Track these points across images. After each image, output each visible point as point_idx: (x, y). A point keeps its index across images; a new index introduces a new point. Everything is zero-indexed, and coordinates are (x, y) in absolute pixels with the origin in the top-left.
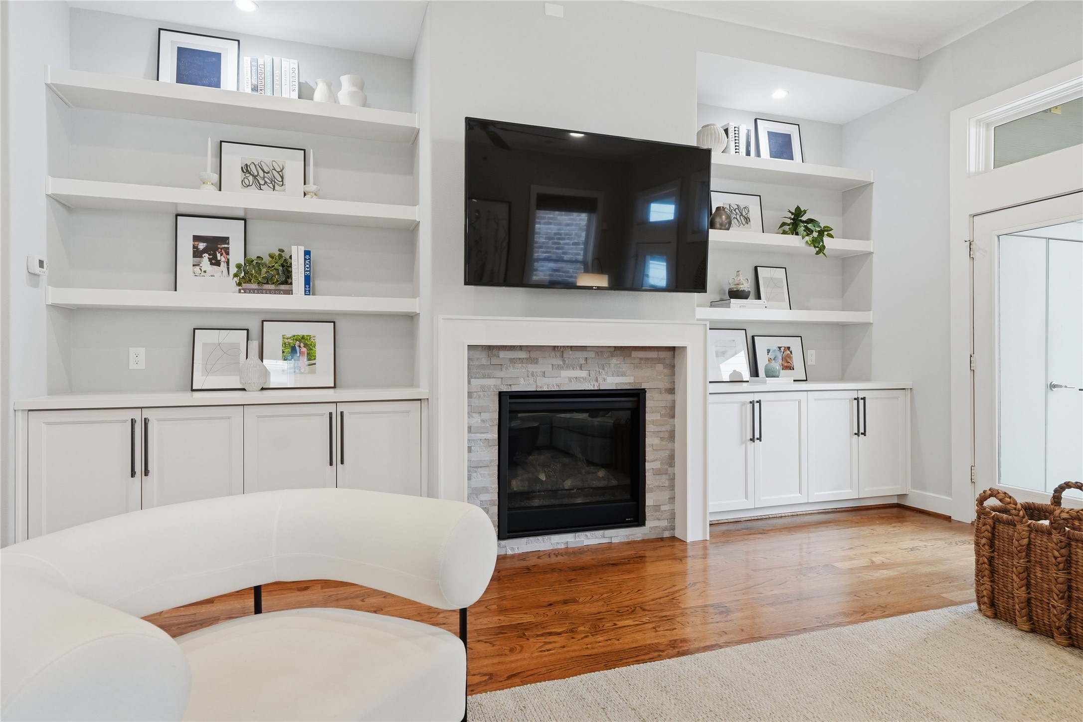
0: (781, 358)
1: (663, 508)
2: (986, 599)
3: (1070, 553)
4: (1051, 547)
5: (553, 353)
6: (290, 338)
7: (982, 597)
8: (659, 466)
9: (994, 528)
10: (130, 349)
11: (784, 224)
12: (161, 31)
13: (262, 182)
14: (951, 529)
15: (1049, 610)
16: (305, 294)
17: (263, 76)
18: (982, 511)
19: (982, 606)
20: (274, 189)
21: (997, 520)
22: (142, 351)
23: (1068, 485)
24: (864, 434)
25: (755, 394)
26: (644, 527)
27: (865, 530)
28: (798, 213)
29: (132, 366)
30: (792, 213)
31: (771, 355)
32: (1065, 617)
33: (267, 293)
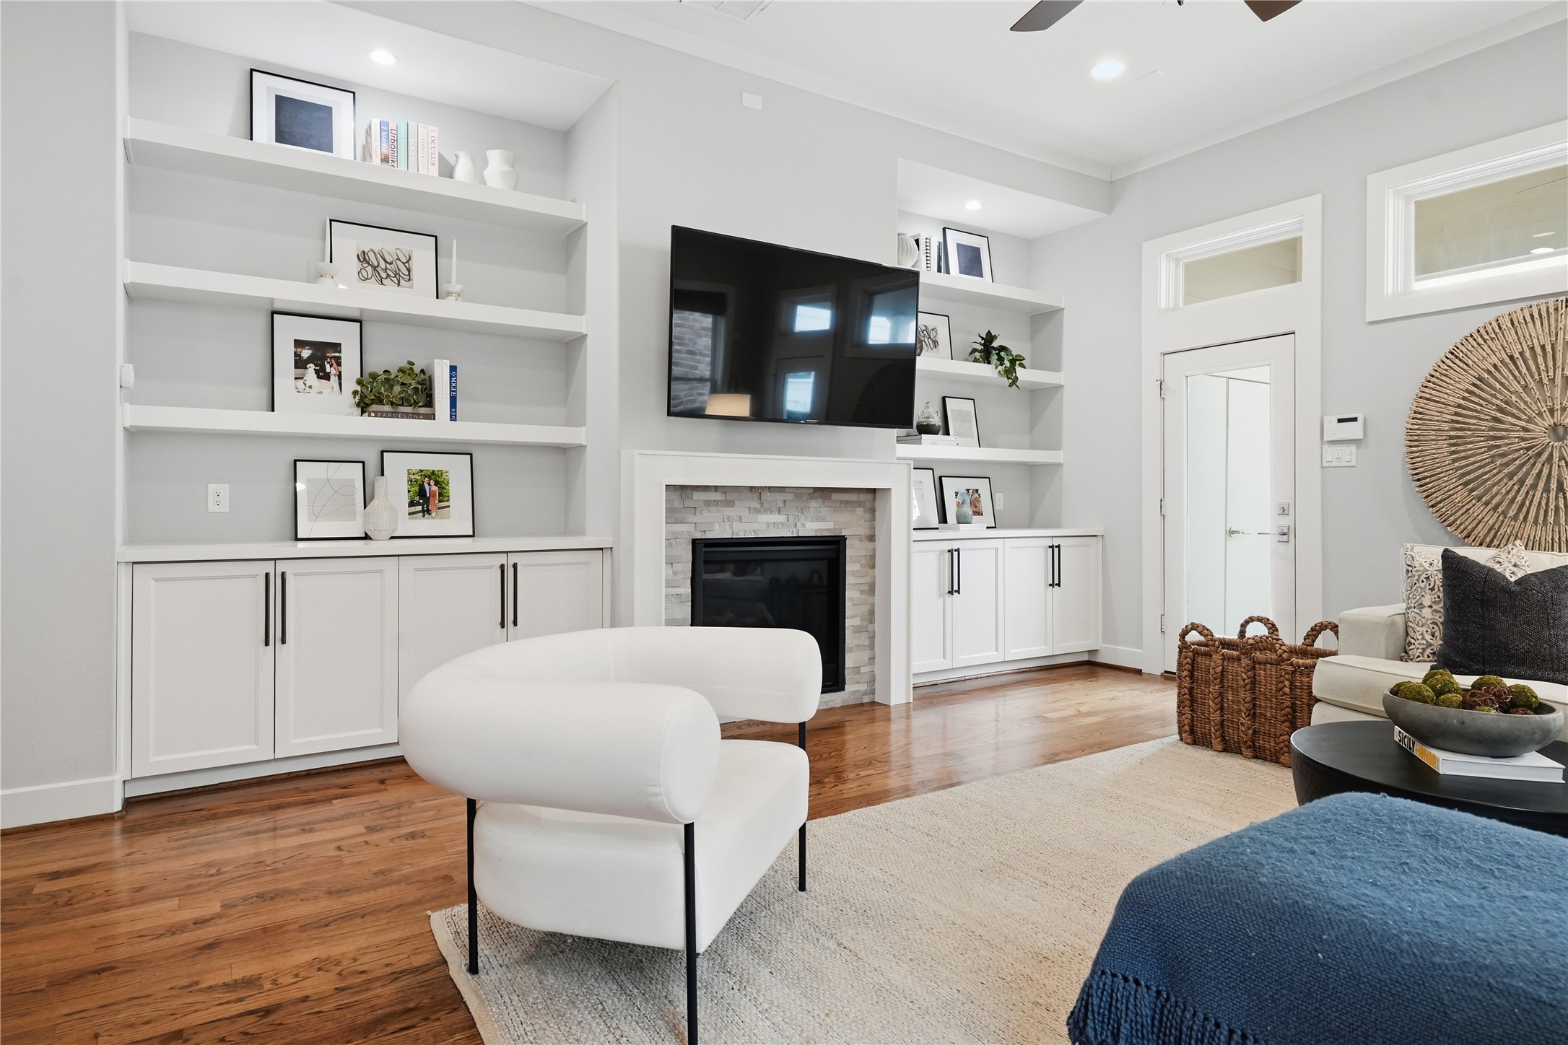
0: (969, 502)
1: (863, 670)
2: (1187, 728)
3: (1255, 675)
4: (1240, 671)
5: (750, 495)
6: (417, 474)
7: (1183, 727)
8: (859, 623)
9: (1193, 660)
10: (210, 485)
11: (974, 350)
12: (254, 72)
13: (384, 275)
14: (1145, 680)
15: (1238, 728)
16: (451, 420)
17: (395, 144)
18: (1184, 645)
19: (1184, 735)
20: (399, 285)
21: (1196, 653)
22: (224, 489)
23: (1251, 620)
24: (1059, 585)
25: (953, 541)
26: (843, 692)
27: (1064, 686)
28: (990, 338)
29: (212, 508)
30: (983, 338)
31: (960, 499)
32: (1250, 732)
33: (403, 418)
